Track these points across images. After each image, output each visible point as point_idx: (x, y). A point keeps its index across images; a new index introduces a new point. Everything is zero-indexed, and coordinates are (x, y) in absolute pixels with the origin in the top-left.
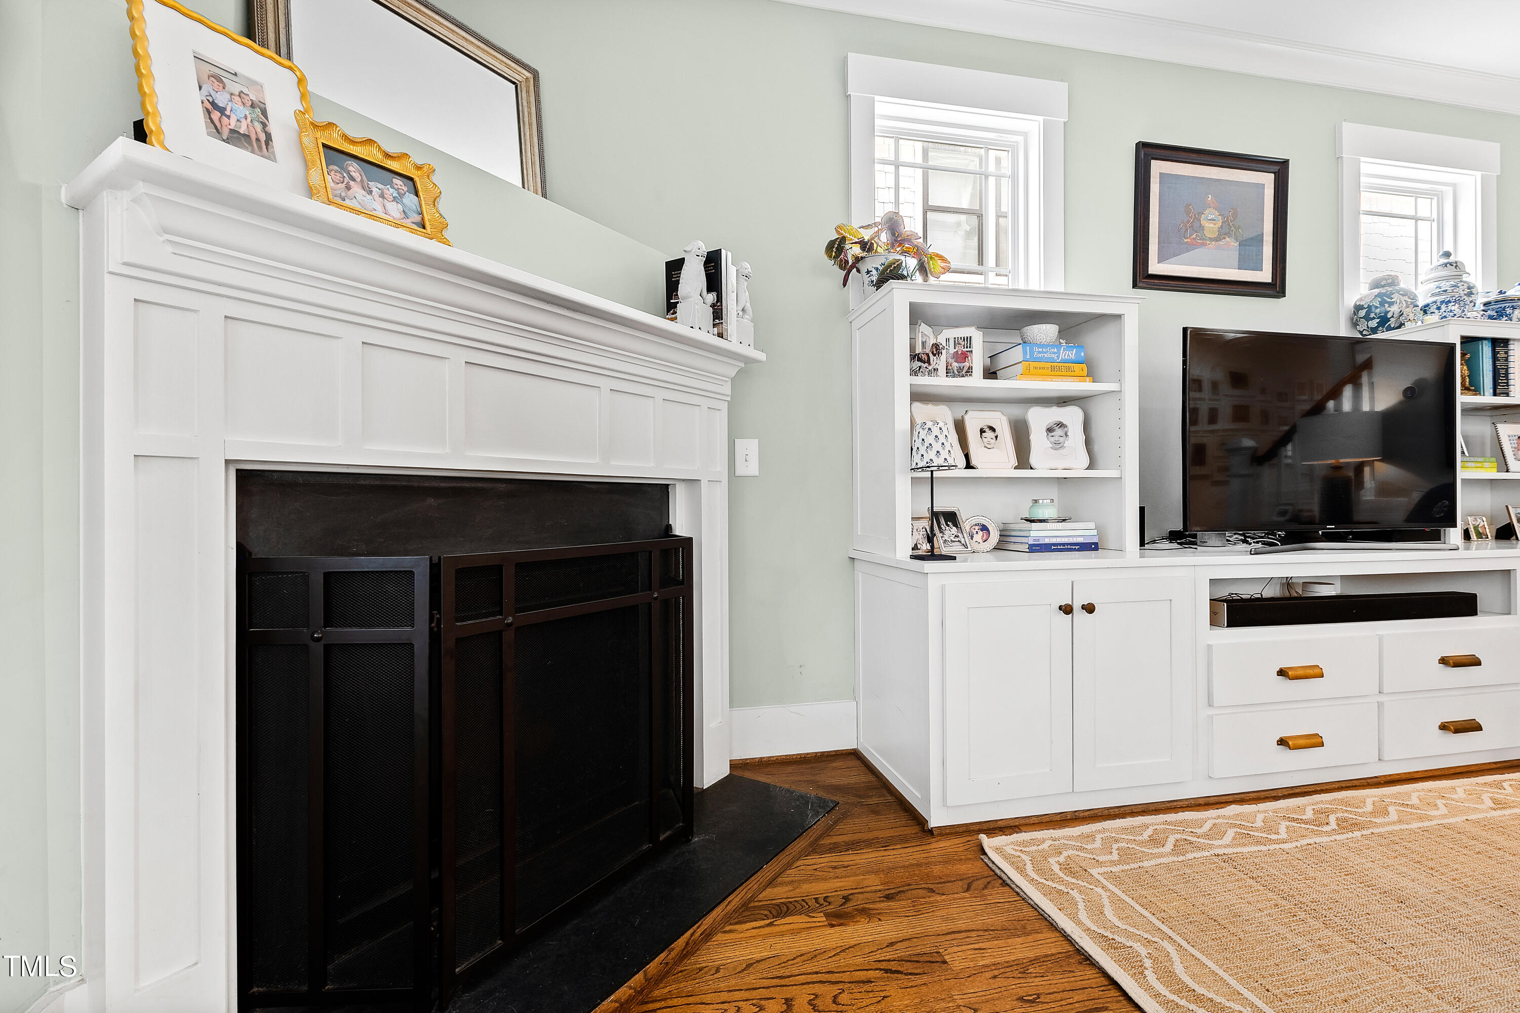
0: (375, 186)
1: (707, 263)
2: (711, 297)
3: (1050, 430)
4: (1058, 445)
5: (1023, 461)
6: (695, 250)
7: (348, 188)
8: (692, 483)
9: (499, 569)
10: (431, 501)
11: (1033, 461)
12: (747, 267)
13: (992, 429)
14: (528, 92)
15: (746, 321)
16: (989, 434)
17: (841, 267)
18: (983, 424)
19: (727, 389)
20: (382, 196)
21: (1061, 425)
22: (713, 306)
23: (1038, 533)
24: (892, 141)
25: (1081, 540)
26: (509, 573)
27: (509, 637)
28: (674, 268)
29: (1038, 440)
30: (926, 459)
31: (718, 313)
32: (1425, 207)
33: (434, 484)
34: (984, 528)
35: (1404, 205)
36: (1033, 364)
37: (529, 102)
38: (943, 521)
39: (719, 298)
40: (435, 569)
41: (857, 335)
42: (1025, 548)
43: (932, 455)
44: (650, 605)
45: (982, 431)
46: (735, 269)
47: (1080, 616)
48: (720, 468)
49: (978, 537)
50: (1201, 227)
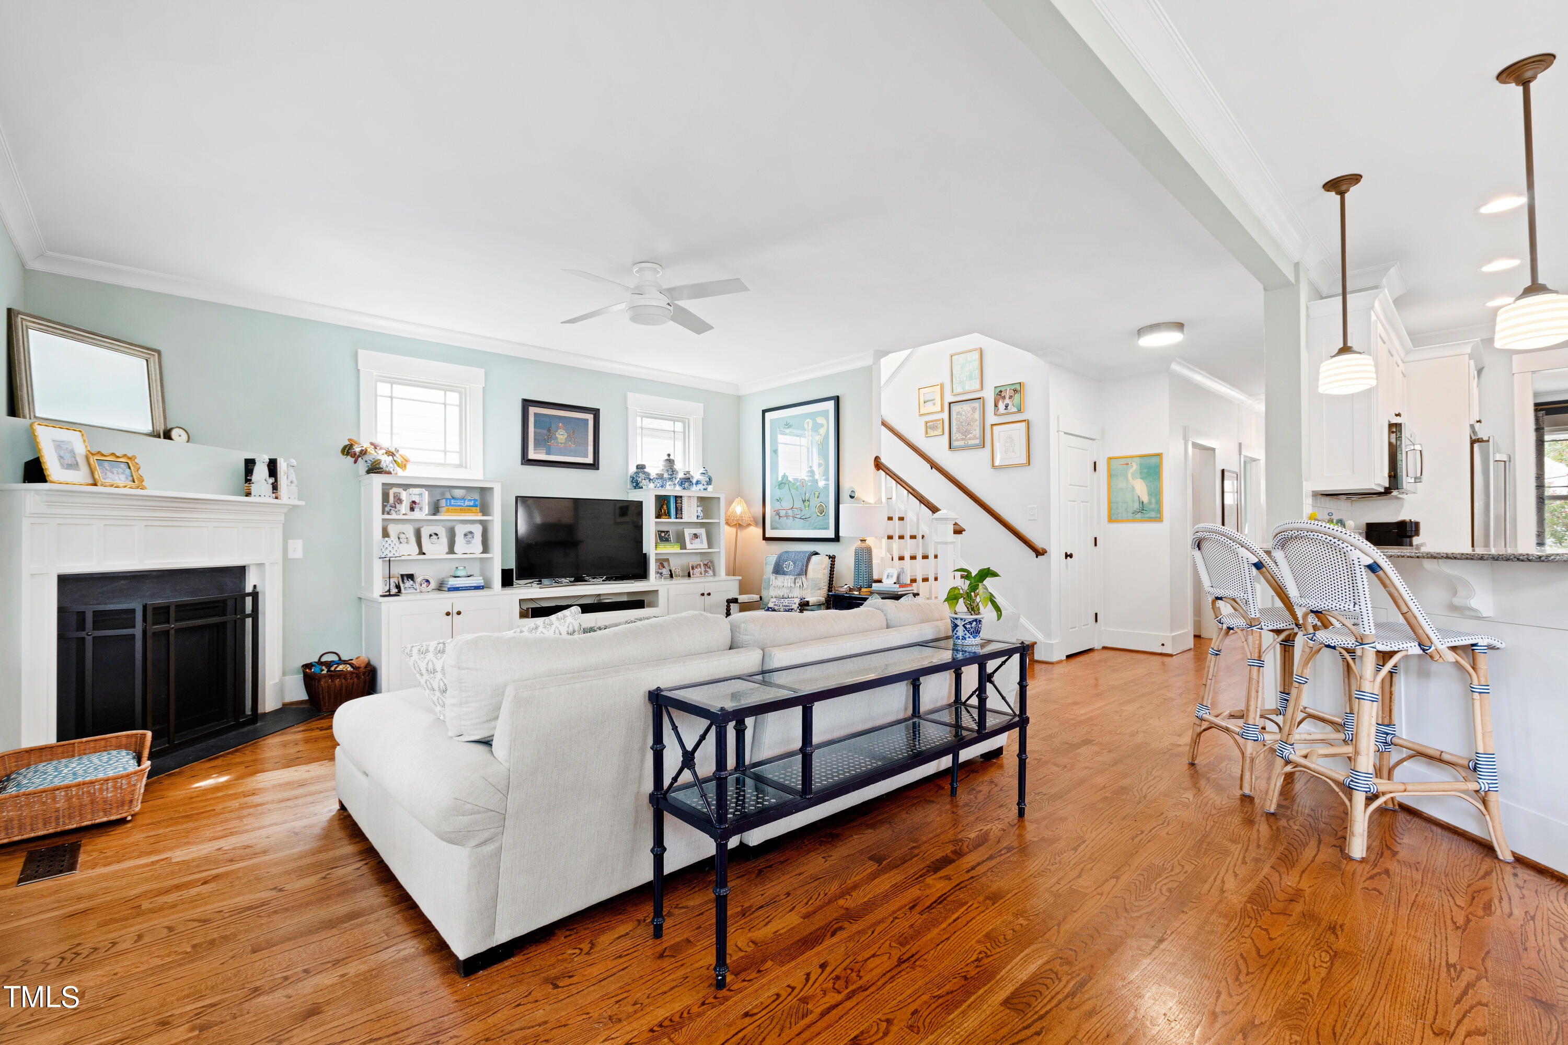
0: (115, 470)
1: (268, 466)
2: (272, 480)
3: (465, 535)
4: (468, 542)
5: (451, 551)
6: (262, 460)
7: (106, 474)
8: (261, 565)
9: (168, 607)
10: (123, 582)
11: (456, 549)
12: (294, 462)
13: (436, 534)
14: (154, 363)
15: (294, 488)
16: (434, 537)
17: (352, 457)
18: (431, 532)
19: (282, 518)
20: (118, 473)
21: (471, 533)
22: (272, 484)
23: (453, 582)
24: (389, 385)
25: (475, 585)
26: (172, 609)
27: (172, 632)
28: (250, 465)
29: (459, 539)
30: (385, 554)
31: (275, 487)
32: (679, 426)
33: (124, 574)
34: (428, 581)
35: (667, 425)
36: (451, 508)
37: (155, 368)
38: (405, 578)
39: (276, 481)
40: (145, 607)
41: (363, 488)
42: (446, 589)
43: (387, 552)
44: (235, 621)
45: (431, 536)
46: (286, 464)
47: (456, 616)
48: (278, 556)
49: (425, 585)
50: (557, 438)
